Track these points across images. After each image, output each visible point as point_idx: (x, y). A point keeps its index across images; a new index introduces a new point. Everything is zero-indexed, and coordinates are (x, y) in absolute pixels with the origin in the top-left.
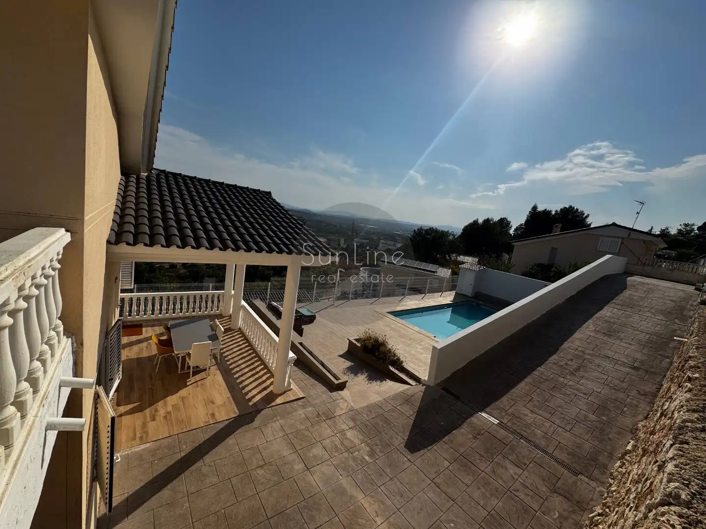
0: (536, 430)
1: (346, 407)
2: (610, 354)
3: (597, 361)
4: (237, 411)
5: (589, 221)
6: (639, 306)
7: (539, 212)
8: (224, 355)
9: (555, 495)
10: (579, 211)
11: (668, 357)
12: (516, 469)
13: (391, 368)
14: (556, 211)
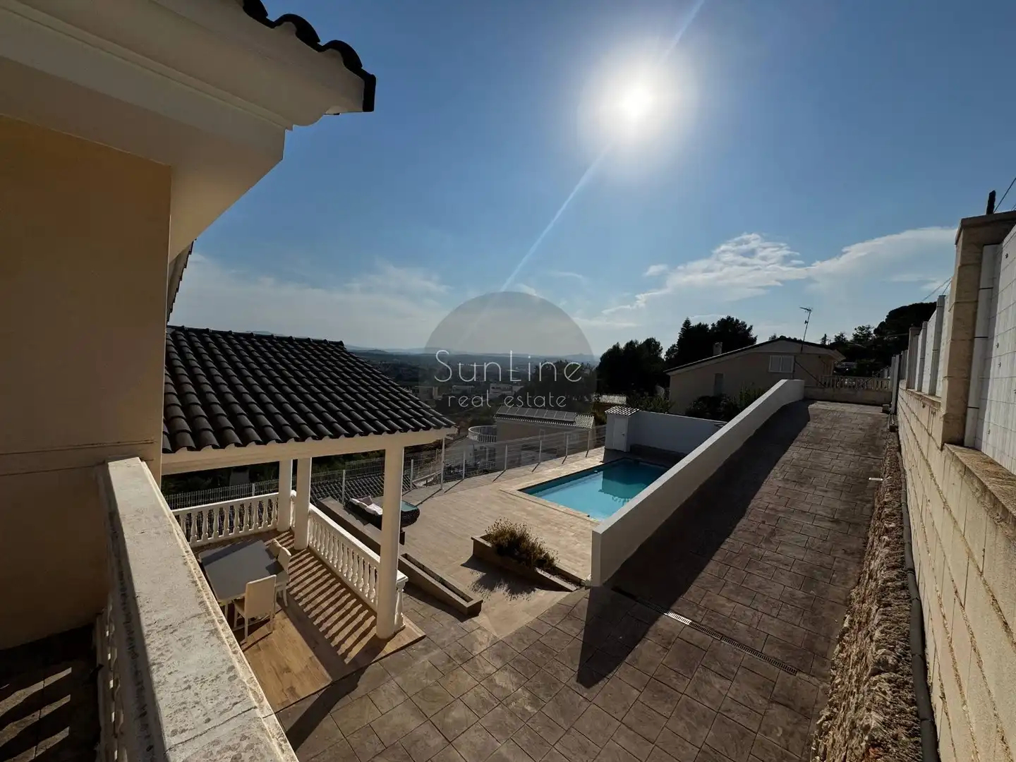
0: (737, 623)
1: (486, 639)
2: (806, 507)
3: (793, 518)
4: (328, 676)
5: (753, 333)
6: (828, 441)
7: (693, 327)
8: (292, 593)
9: (774, 705)
10: (740, 322)
11: (868, 502)
12: (723, 681)
13: (540, 572)
14: (713, 325)
